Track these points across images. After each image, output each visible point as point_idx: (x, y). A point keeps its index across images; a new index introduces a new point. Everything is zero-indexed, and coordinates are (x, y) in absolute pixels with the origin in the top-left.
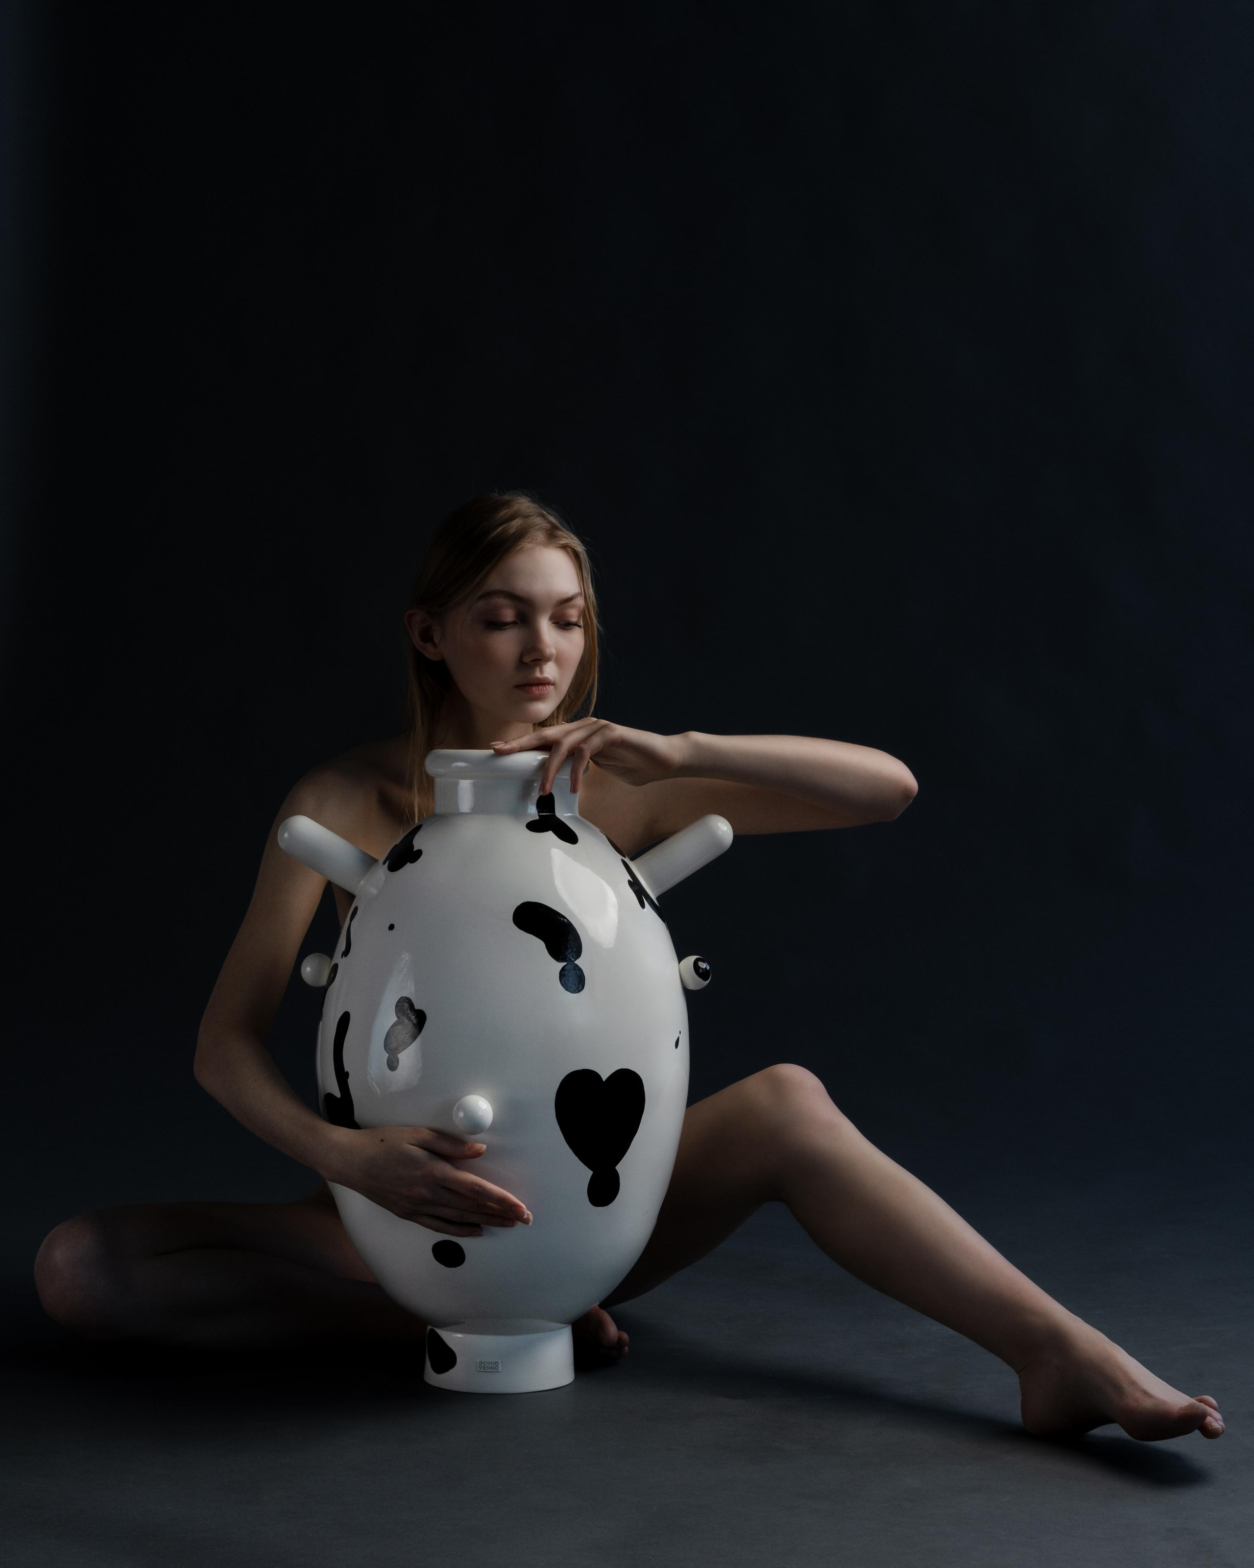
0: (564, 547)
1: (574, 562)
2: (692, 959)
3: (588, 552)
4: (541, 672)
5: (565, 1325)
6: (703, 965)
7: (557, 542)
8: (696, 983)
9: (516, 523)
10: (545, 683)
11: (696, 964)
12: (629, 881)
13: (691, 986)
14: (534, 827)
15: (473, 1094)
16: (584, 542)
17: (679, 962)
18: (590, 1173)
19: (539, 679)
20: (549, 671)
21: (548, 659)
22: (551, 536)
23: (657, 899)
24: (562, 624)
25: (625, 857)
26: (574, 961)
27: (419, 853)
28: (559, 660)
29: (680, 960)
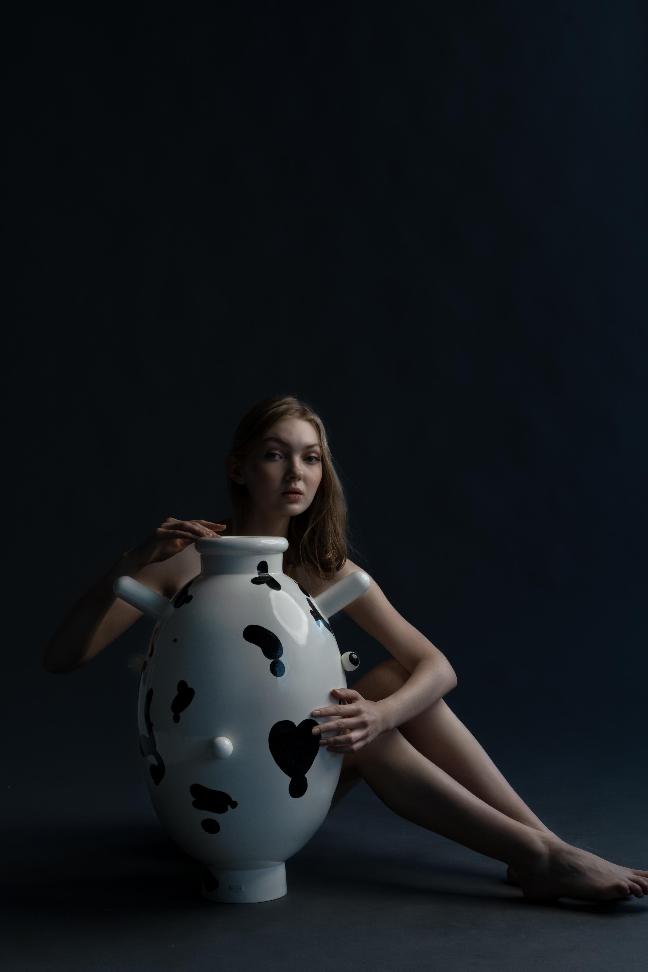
0: (310, 421)
1: (315, 428)
2: (349, 653)
3: (323, 423)
4: (295, 485)
5: (282, 863)
6: (355, 656)
7: (306, 417)
8: (351, 668)
9: (283, 407)
10: (299, 493)
11: (351, 657)
12: (311, 611)
13: (348, 670)
14: (255, 581)
15: (222, 736)
16: (321, 419)
17: (342, 655)
18: (290, 779)
19: (294, 489)
20: (300, 485)
21: (300, 479)
22: (303, 415)
23: (329, 619)
24: (308, 459)
25: (309, 596)
26: (278, 659)
27: (191, 597)
28: (306, 480)
29: (342, 654)
